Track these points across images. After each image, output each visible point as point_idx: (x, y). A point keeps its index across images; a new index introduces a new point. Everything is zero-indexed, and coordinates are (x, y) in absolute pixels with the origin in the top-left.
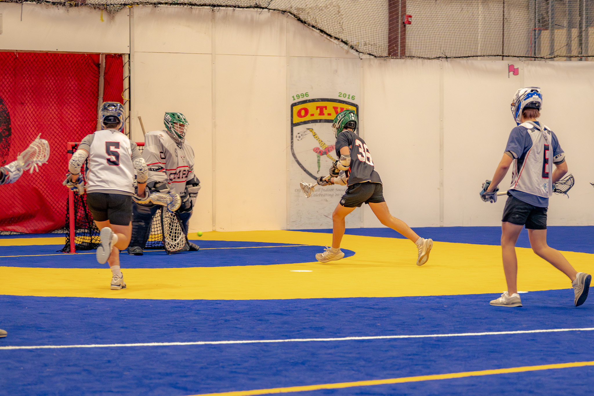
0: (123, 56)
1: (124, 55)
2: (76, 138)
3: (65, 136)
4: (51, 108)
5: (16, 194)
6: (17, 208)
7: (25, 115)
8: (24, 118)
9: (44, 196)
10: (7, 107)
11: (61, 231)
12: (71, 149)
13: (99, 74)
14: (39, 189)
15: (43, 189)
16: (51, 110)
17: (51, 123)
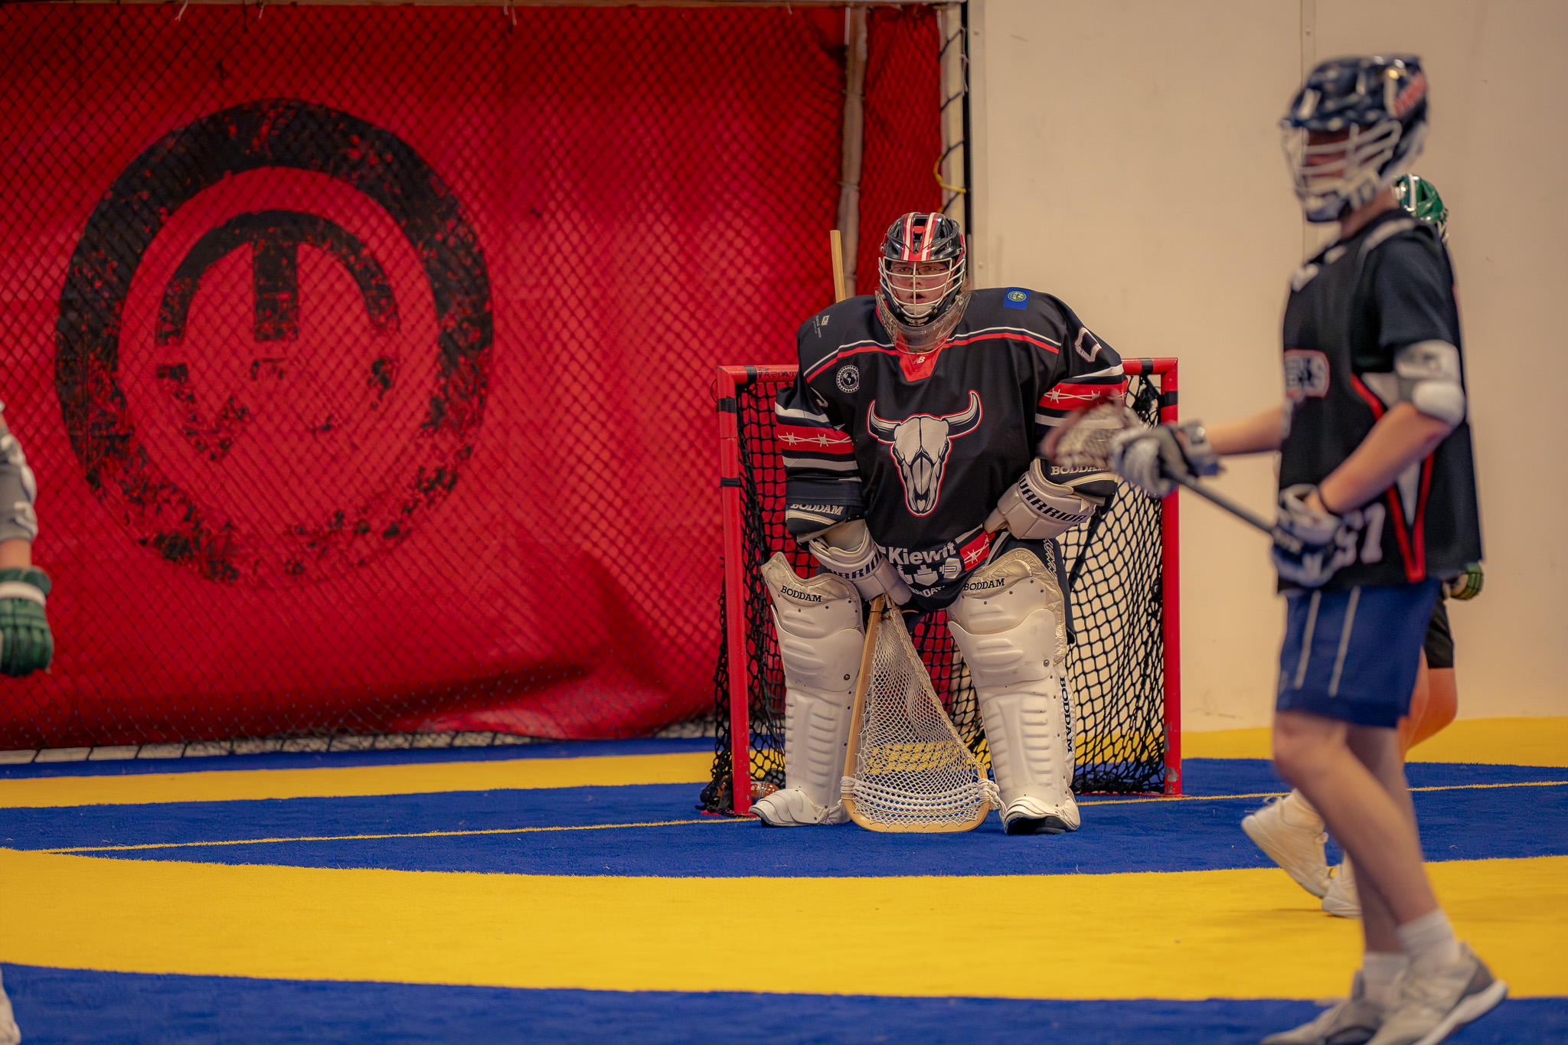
0: (939, 13)
1: (944, 7)
2: (750, 350)
3: (710, 344)
4: (650, 229)
5: (515, 582)
6: (518, 640)
7: (545, 260)
8: (545, 272)
9: (624, 589)
10: (477, 227)
11: (691, 727)
12: (733, 396)
13: (845, 87)
14: (607, 562)
15: (622, 561)
16: (650, 239)
17: (651, 291)
